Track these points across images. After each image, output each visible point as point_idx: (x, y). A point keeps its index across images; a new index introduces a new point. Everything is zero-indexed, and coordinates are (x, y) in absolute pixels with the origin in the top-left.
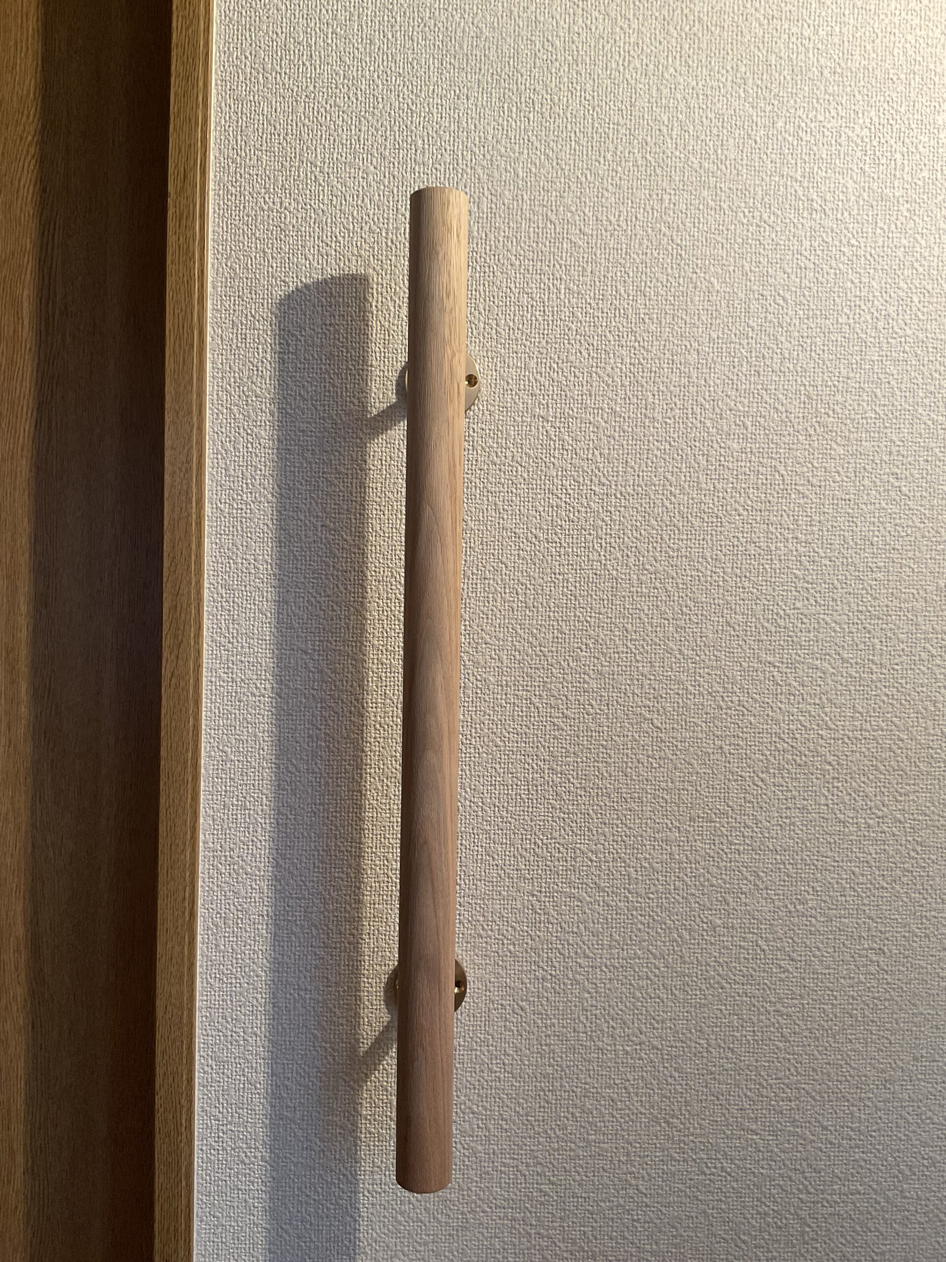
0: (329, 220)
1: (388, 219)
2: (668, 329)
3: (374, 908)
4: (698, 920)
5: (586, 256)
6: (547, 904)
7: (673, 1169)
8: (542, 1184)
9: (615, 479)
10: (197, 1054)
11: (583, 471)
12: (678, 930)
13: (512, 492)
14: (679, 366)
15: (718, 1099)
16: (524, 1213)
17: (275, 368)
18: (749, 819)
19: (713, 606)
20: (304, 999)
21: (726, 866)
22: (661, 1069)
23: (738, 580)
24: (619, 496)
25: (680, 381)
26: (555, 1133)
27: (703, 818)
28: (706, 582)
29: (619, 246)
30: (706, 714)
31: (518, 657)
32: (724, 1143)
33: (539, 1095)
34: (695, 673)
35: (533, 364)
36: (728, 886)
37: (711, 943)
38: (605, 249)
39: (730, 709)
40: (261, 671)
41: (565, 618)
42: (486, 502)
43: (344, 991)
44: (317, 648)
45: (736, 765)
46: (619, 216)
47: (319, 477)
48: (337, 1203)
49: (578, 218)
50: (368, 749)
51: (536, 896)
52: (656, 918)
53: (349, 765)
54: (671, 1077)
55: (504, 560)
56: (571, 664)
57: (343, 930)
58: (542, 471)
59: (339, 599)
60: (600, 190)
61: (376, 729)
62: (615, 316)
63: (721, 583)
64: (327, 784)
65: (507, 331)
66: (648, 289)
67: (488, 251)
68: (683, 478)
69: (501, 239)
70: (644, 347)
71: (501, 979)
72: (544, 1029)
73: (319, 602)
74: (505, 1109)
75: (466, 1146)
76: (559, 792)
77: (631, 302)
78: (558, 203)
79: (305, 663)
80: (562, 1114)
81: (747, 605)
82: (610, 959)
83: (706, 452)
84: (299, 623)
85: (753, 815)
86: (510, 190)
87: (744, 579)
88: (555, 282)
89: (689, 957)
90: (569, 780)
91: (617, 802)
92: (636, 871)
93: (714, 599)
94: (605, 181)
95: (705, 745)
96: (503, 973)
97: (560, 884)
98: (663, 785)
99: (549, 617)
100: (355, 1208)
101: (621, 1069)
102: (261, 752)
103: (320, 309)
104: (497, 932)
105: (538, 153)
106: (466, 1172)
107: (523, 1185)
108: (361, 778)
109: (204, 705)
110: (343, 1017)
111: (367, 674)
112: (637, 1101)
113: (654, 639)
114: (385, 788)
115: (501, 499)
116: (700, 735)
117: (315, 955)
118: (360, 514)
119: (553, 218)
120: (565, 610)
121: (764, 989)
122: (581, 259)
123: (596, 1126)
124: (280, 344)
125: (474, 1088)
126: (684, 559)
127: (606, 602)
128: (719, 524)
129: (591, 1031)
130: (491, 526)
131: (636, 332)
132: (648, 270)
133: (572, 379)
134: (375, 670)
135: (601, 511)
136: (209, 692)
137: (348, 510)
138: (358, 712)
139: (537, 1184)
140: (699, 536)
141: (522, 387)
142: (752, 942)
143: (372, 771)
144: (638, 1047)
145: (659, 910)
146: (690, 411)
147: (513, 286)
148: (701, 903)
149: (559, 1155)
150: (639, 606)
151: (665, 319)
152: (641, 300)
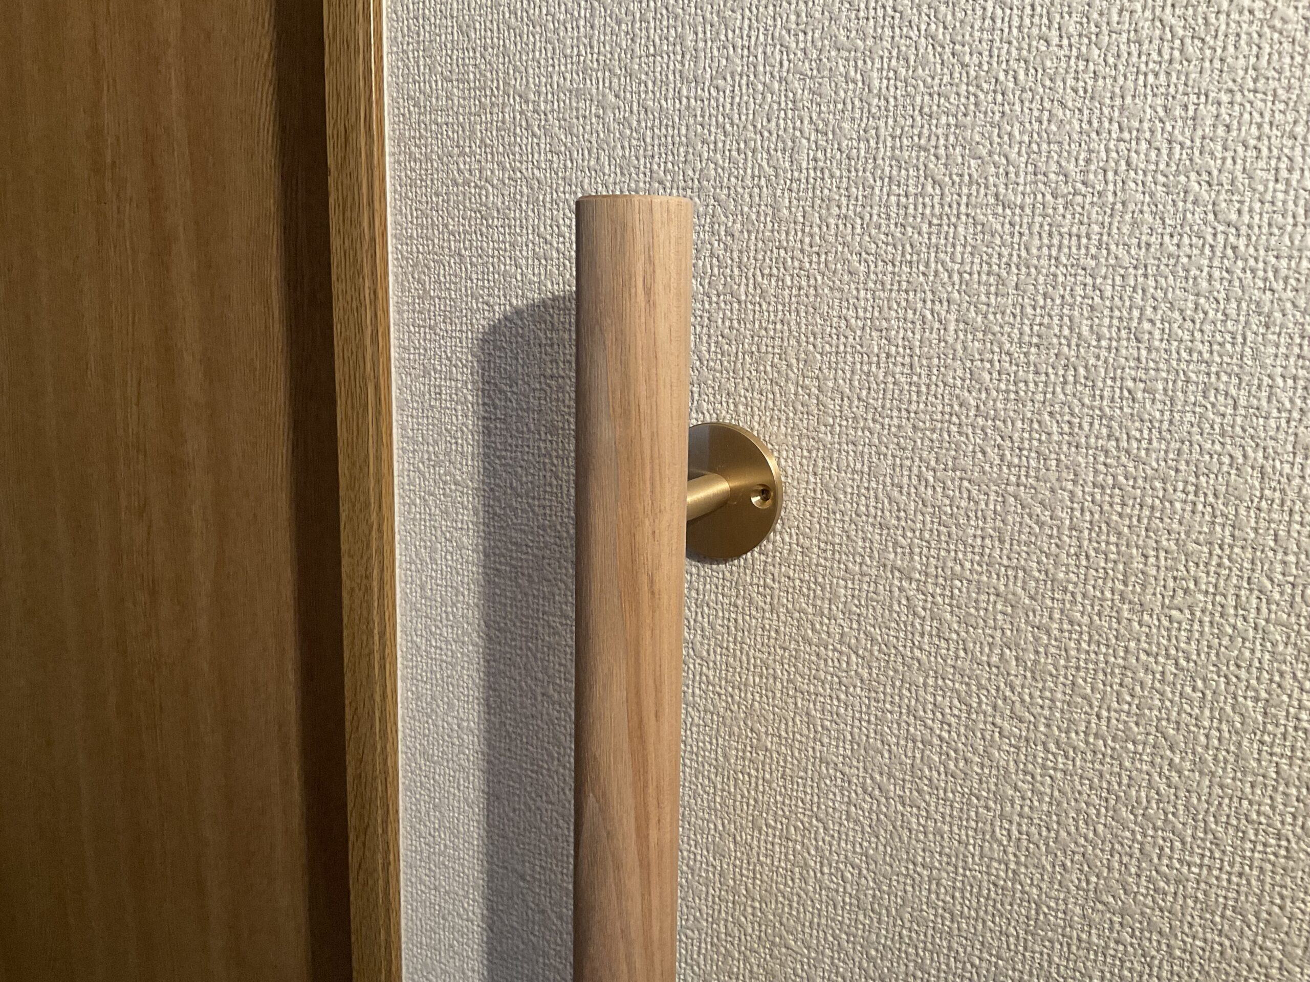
0: (548, 199)
2: (1189, 417)
5: (1005, 252)
9: (1046, 712)
13: (838, 699)
14: (1211, 499)
17: (478, 441)
24: (1052, 747)
25: (1212, 532)
28: (1239, 961)
29: (1084, 229)
35: (885, 467)
38: (1050, 235)
40: (469, 886)
41: (929, 946)
46: (1088, 161)
47: (538, 619)
49: (993, 170)
55: (822, 816)
58: (896, 671)
60: (1047, 105)
62: (1065, 382)
65: (838, 401)
66: (1147, 326)
67: (807, 247)
68: (1203, 739)
69: (832, 221)
70: (1128, 452)
77: (1104, 353)
78: (952, 139)
83: (1264, 695)
86: (853, 119)
88: (937, 307)
94: (1059, 83)
103: (537, 350)
105: (914, 34)
119: (939, 171)
120: (930, 932)
122: (995, 260)
124: (484, 404)
126: (1190, 902)
127: (1012, 940)
128: (1283, 852)
131: (1111, 418)
132: (1151, 282)
133: (963, 504)
135: (1012, 769)
140: (1232, 865)
141: (863, 509)
146: (1231, 601)
151: (1185, 392)
152: (1128, 349)
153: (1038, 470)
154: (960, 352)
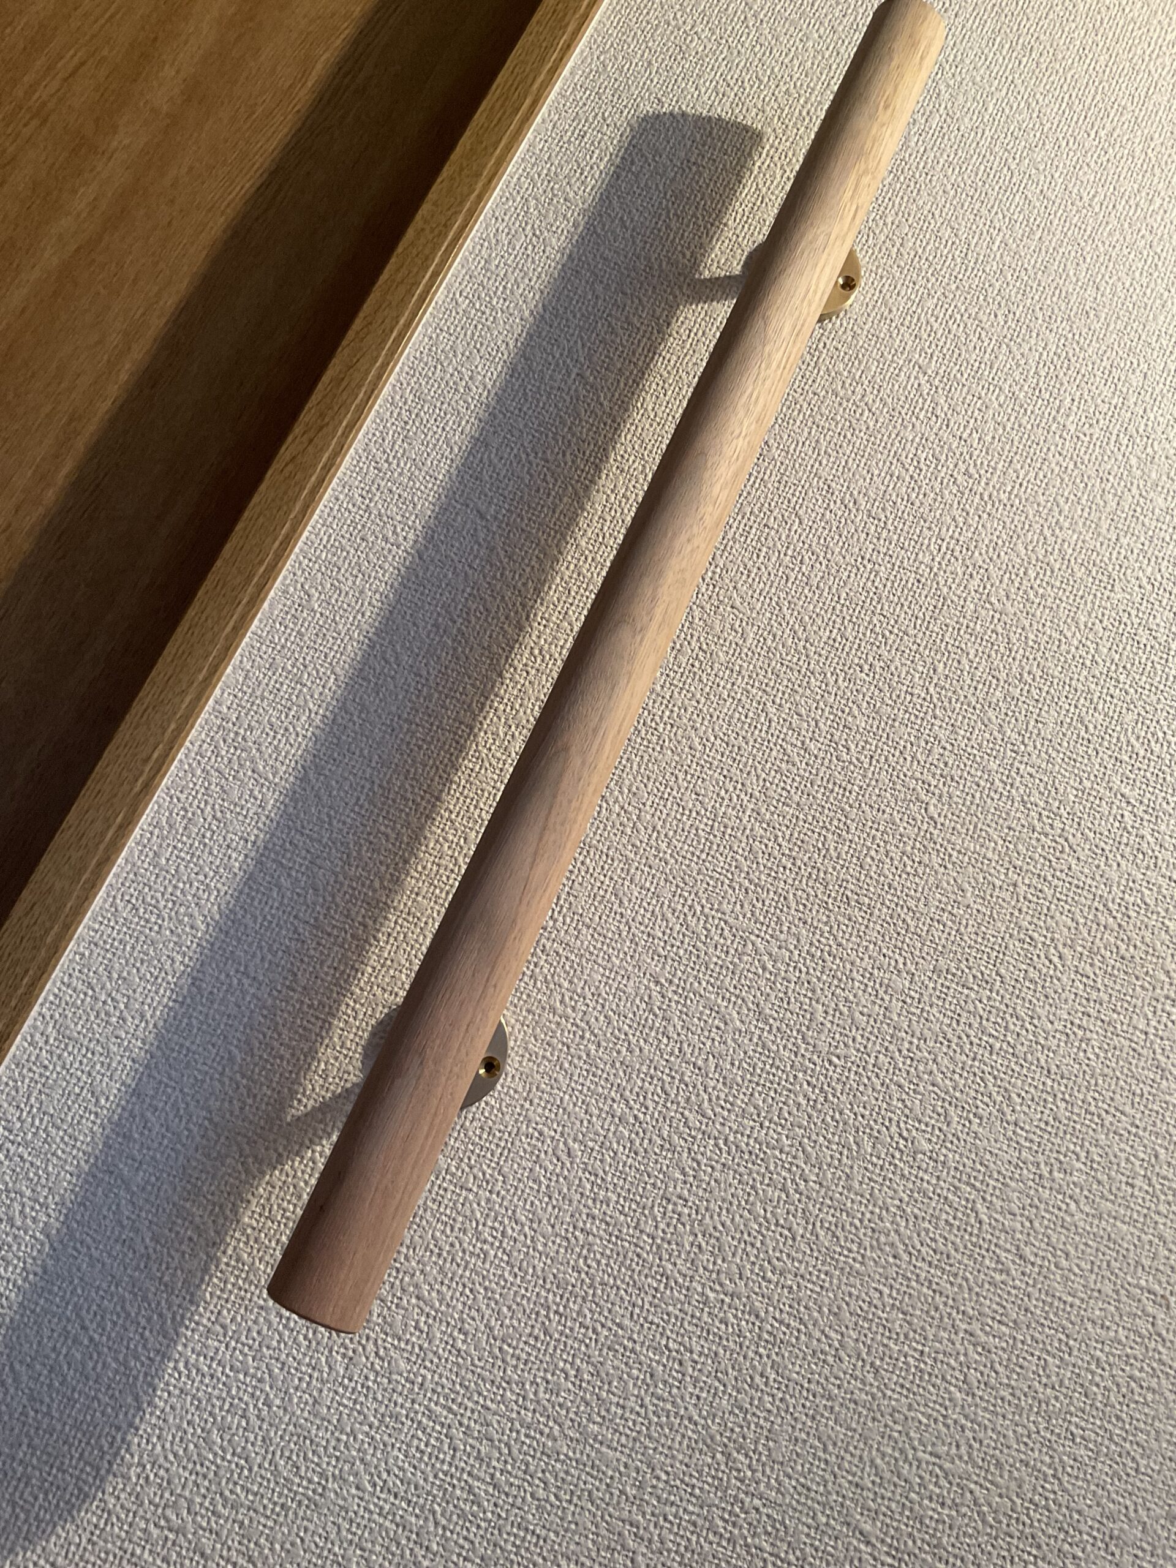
1: (813, 89)
2: (1114, 336)
3: (414, 900)
4: (894, 1129)
5: (1039, 219)
6: (673, 1004)
7: (706, 1546)
8: (478, 1479)
9: (988, 475)
10: (36, 1008)
11: (950, 449)
12: (857, 1132)
14: (1116, 381)
15: (825, 1450)
16: (426, 1519)
18: (1023, 1006)
19: (1067, 687)
20: (244, 993)
21: (964, 1063)
22: (751, 1354)
23: (1113, 667)
24: (986, 498)
25: (1112, 398)
26: (536, 1393)
27: (954, 975)
28: (1068, 652)
29: (1083, 226)
30: (1009, 828)
31: (769, 642)
32: (808, 1535)
33: (537, 1313)
34: (1012, 765)
36: (958, 1094)
37: (903, 1175)
39: (1046, 835)
40: (411, 514)
41: (855, 620)
42: (806, 434)
43: (309, 1006)
44: (500, 517)
45: (1029, 918)
46: (1094, 196)
47: (601, 318)
48: (125, 1364)
50: (508, 675)
51: (662, 985)
52: (830, 1097)
53: (473, 685)
54: (762, 1375)
56: (840, 681)
57: (353, 913)
58: (895, 427)
59: (559, 470)
61: (532, 653)
63: (1088, 663)
64: (429, 698)
65: (912, 256)
67: (921, 166)
68: (1079, 512)
70: (1078, 343)
71: (556, 1091)
72: (590, 1202)
73: (530, 463)
74: (474, 1313)
75: (382, 1352)
76: (755, 848)
77: (1078, 289)
78: (1025, 154)
79: (475, 530)
80: (561, 1364)
81: (1116, 705)
82: (736, 1132)
83: (1119, 493)
84: (491, 477)
85: (1030, 1001)
86: (971, 119)
87: (1121, 670)
88: (992, 230)
89: (861, 1183)
90: (776, 837)
91: (835, 899)
92: (826, 1012)
93: (1071, 679)
94: (1089, 156)
95: (992, 871)
96: (564, 1082)
97: (704, 984)
98: (912, 903)
99: (834, 608)
100: (150, 1385)
101: (686, 1324)
102: (359, 617)
103: (689, 143)
104: (581, 1014)
105: (1019, 98)
106: (362, 1399)
107: (445, 1468)
108: (481, 710)
109: (312, 522)
110: (288, 1047)
111: (553, 579)
112: (691, 1394)
113: (969, 696)
114: (508, 737)
115: (828, 438)
116: (990, 855)
117: (295, 932)
118: (634, 381)
119: (1013, 166)
120: (859, 608)
121: (960, 1286)
122: (1031, 220)
123: (608, 1411)
124: (623, 158)
125: (439, 1255)
126: (1047, 611)
127: (919, 622)
128: (1109, 587)
129: (663, 1239)
130: (800, 465)
131: (1073, 323)
132: (1111, 264)
133: (975, 340)
134: (566, 578)
135: (955, 505)
136: (327, 510)
137: (620, 370)
138: (518, 622)
139: (469, 1474)
140: (1078, 590)
141: (907, 323)
142: (967, 1200)
143: (502, 707)
144: (727, 1300)
145: (839, 1087)
146: (1114, 437)
147: (937, 213)
148: (909, 1104)
149: (527, 1436)
150: (964, 646)
151: (1116, 323)
152: (1091, 291)
153: (1024, 335)
154: (998, 258)
